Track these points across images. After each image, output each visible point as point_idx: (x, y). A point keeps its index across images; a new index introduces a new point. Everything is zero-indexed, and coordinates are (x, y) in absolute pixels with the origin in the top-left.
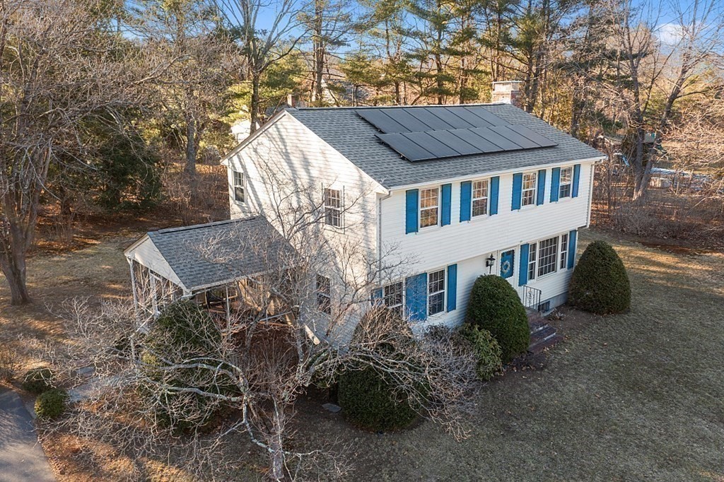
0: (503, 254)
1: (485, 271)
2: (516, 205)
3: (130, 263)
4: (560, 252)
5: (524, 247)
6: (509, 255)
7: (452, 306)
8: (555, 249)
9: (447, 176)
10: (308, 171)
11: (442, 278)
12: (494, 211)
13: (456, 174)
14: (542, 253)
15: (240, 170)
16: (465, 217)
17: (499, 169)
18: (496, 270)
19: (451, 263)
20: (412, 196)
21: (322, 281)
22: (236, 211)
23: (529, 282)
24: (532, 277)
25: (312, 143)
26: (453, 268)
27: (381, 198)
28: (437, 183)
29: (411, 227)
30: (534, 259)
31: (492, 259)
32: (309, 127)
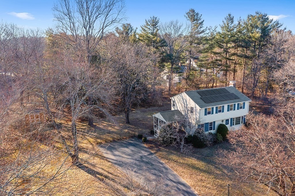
0: (226, 120)
1: (222, 123)
2: (228, 111)
3: (154, 117)
4: (241, 120)
5: (231, 119)
6: (227, 120)
7: (214, 129)
8: (240, 119)
9: (213, 106)
10: (186, 103)
11: (212, 124)
12: (223, 111)
13: (214, 106)
14: (236, 120)
15: (174, 100)
16: (216, 113)
17: (224, 104)
18: (224, 123)
19: (214, 121)
20: (206, 109)
21: (189, 123)
22: (173, 109)
23: (233, 126)
24: (233, 125)
25: (188, 98)
26: (214, 122)
27: (200, 110)
28: (211, 107)
29: (206, 114)
30: (234, 121)
31: (223, 121)
32: (187, 94)
